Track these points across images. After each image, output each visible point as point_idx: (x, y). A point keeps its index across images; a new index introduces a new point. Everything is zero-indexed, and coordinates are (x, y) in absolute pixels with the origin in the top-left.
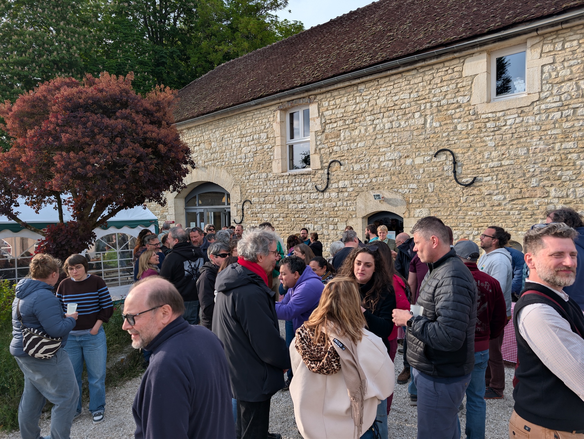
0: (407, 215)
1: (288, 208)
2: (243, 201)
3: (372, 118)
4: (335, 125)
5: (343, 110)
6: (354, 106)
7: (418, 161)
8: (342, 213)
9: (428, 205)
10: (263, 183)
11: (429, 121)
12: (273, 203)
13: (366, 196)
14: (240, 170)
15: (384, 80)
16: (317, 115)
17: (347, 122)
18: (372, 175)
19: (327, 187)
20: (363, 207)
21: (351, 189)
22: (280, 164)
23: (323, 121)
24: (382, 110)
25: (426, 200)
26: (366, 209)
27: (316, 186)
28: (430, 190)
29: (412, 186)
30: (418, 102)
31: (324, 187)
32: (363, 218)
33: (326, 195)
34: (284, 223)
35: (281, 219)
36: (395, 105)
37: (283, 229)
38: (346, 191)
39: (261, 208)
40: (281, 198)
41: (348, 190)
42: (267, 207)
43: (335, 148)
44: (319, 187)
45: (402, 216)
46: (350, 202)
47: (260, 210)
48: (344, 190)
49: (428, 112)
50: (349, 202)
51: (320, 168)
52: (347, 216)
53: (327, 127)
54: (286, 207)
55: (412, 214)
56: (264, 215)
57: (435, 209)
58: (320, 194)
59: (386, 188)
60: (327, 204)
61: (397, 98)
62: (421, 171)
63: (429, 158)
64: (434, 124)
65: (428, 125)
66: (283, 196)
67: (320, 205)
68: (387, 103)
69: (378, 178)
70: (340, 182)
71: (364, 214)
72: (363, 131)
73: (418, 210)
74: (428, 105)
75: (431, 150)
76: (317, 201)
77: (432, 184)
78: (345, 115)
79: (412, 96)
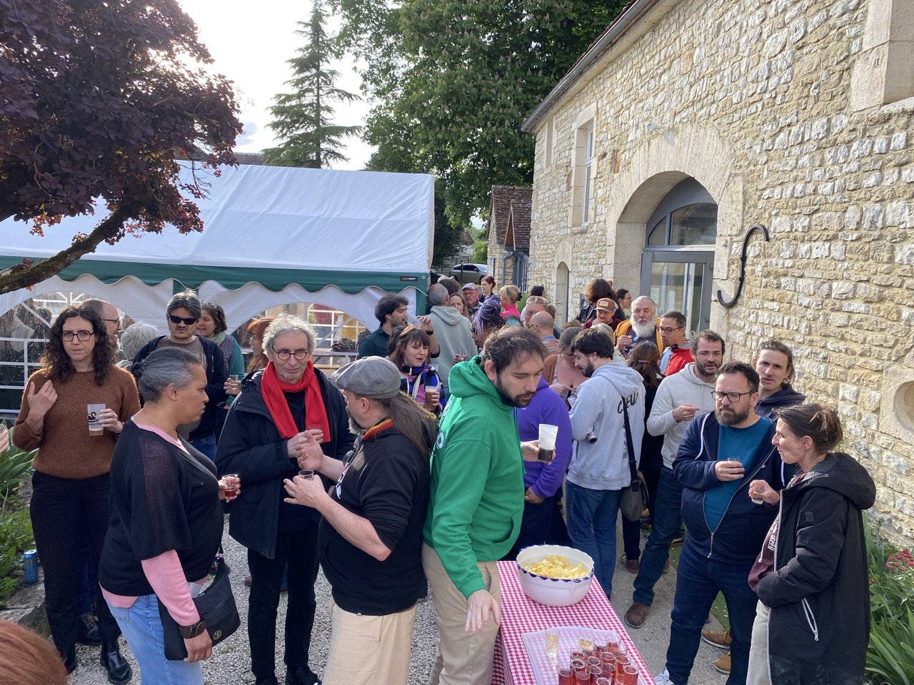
1: (891, 259)
2: (747, 229)
10: (812, 159)
12: (835, 237)
14: (749, 120)
22: (883, 68)
34: (866, 325)
35: (858, 305)
37: (858, 349)
39: (794, 256)
40: (868, 215)
42: (814, 256)
47: (789, 263)
54: (886, 256)
56: (800, 282)
66: (878, 206)
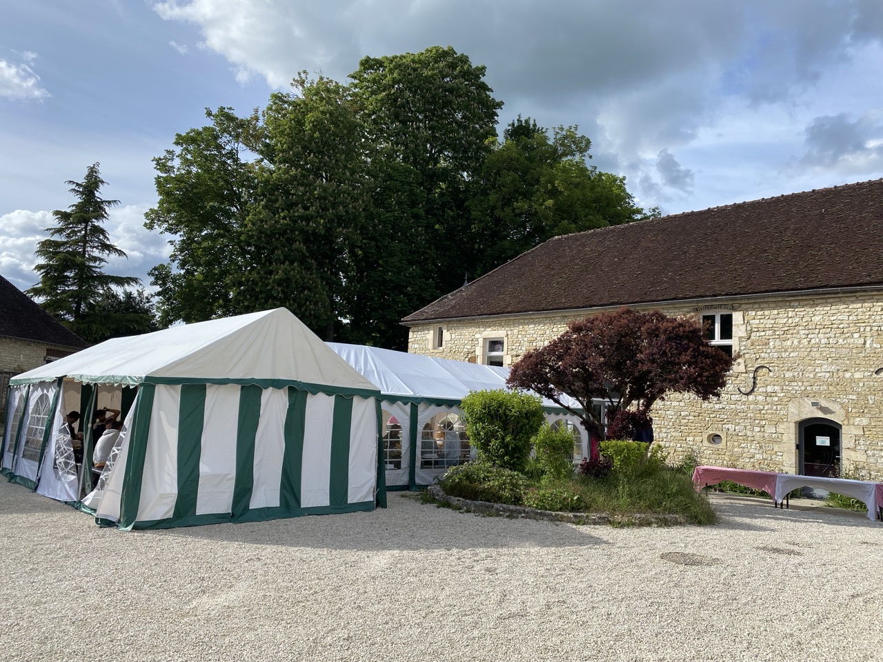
0: (846, 422)
1: (701, 407)
3: (807, 332)
4: (763, 334)
5: (773, 322)
6: (786, 319)
7: (857, 375)
8: (770, 416)
9: (869, 415)
11: (868, 342)
12: (681, 401)
13: (799, 402)
15: (820, 301)
16: (742, 322)
17: (777, 333)
18: (806, 384)
19: (752, 391)
20: (796, 412)
21: (782, 395)
23: (749, 328)
24: (818, 327)
25: (866, 411)
26: (799, 415)
27: (738, 389)
28: (871, 402)
29: (851, 397)
30: (858, 324)
31: (749, 390)
32: (795, 423)
33: (751, 398)
34: (695, 422)
36: (832, 324)
38: (776, 396)
39: (664, 405)
40: (692, 397)
41: (779, 395)
43: (763, 355)
44: (743, 390)
45: (841, 423)
46: (781, 406)
47: (662, 407)
48: (774, 394)
49: (869, 334)
50: (779, 407)
51: (745, 371)
52: (777, 420)
53: (753, 334)
54: (699, 406)
55: (851, 422)
57: (876, 419)
58: (744, 396)
59: (823, 396)
60: (752, 406)
61: (834, 318)
62: (861, 385)
63: (869, 374)
64: (875, 345)
65: (868, 345)
67: (743, 407)
68: (824, 321)
69: (814, 388)
70: (769, 387)
71: (798, 419)
72: (796, 342)
73: (858, 419)
74: (868, 329)
75: (871, 367)
76: (740, 403)
77: (873, 397)
78: (775, 326)
79: (851, 318)
